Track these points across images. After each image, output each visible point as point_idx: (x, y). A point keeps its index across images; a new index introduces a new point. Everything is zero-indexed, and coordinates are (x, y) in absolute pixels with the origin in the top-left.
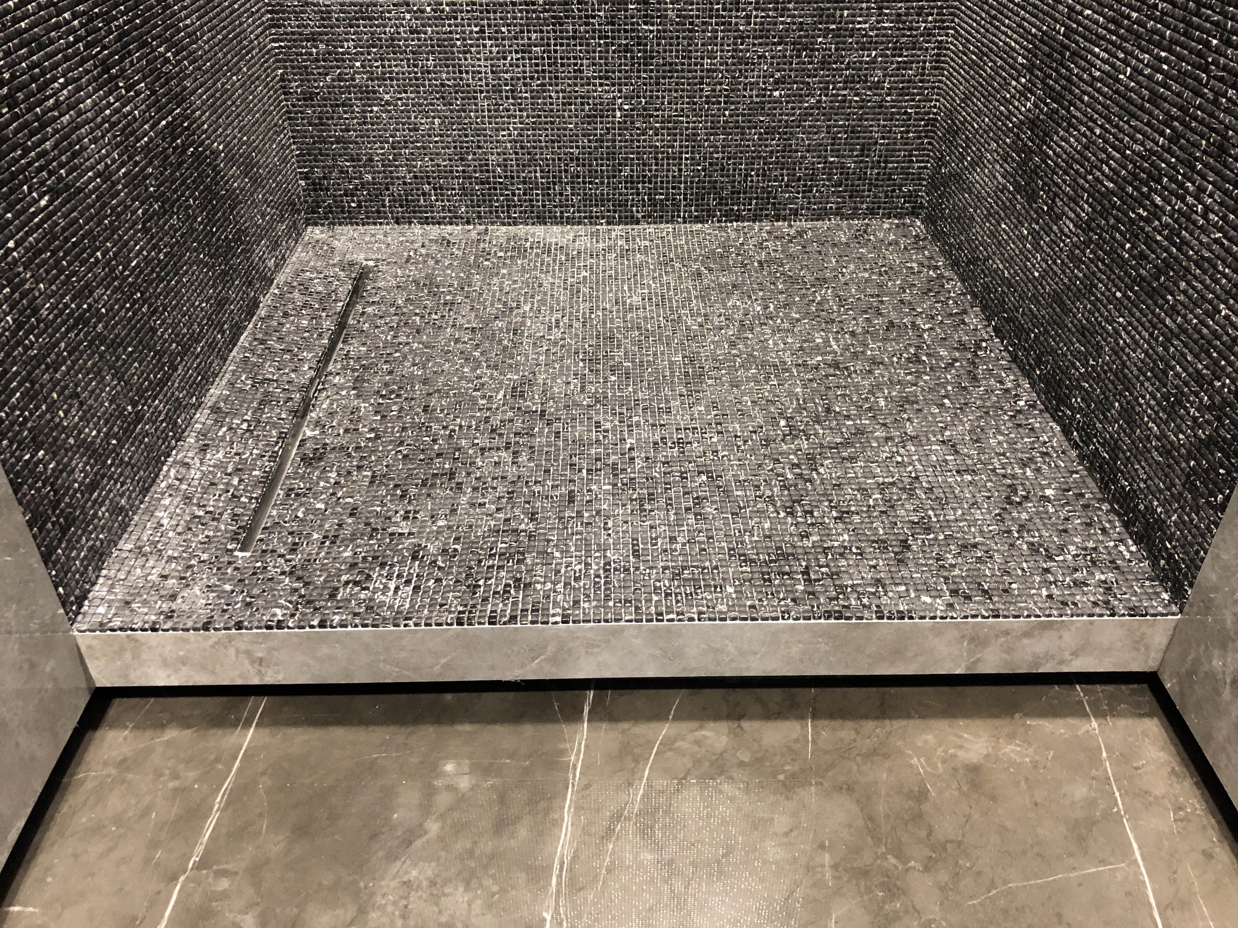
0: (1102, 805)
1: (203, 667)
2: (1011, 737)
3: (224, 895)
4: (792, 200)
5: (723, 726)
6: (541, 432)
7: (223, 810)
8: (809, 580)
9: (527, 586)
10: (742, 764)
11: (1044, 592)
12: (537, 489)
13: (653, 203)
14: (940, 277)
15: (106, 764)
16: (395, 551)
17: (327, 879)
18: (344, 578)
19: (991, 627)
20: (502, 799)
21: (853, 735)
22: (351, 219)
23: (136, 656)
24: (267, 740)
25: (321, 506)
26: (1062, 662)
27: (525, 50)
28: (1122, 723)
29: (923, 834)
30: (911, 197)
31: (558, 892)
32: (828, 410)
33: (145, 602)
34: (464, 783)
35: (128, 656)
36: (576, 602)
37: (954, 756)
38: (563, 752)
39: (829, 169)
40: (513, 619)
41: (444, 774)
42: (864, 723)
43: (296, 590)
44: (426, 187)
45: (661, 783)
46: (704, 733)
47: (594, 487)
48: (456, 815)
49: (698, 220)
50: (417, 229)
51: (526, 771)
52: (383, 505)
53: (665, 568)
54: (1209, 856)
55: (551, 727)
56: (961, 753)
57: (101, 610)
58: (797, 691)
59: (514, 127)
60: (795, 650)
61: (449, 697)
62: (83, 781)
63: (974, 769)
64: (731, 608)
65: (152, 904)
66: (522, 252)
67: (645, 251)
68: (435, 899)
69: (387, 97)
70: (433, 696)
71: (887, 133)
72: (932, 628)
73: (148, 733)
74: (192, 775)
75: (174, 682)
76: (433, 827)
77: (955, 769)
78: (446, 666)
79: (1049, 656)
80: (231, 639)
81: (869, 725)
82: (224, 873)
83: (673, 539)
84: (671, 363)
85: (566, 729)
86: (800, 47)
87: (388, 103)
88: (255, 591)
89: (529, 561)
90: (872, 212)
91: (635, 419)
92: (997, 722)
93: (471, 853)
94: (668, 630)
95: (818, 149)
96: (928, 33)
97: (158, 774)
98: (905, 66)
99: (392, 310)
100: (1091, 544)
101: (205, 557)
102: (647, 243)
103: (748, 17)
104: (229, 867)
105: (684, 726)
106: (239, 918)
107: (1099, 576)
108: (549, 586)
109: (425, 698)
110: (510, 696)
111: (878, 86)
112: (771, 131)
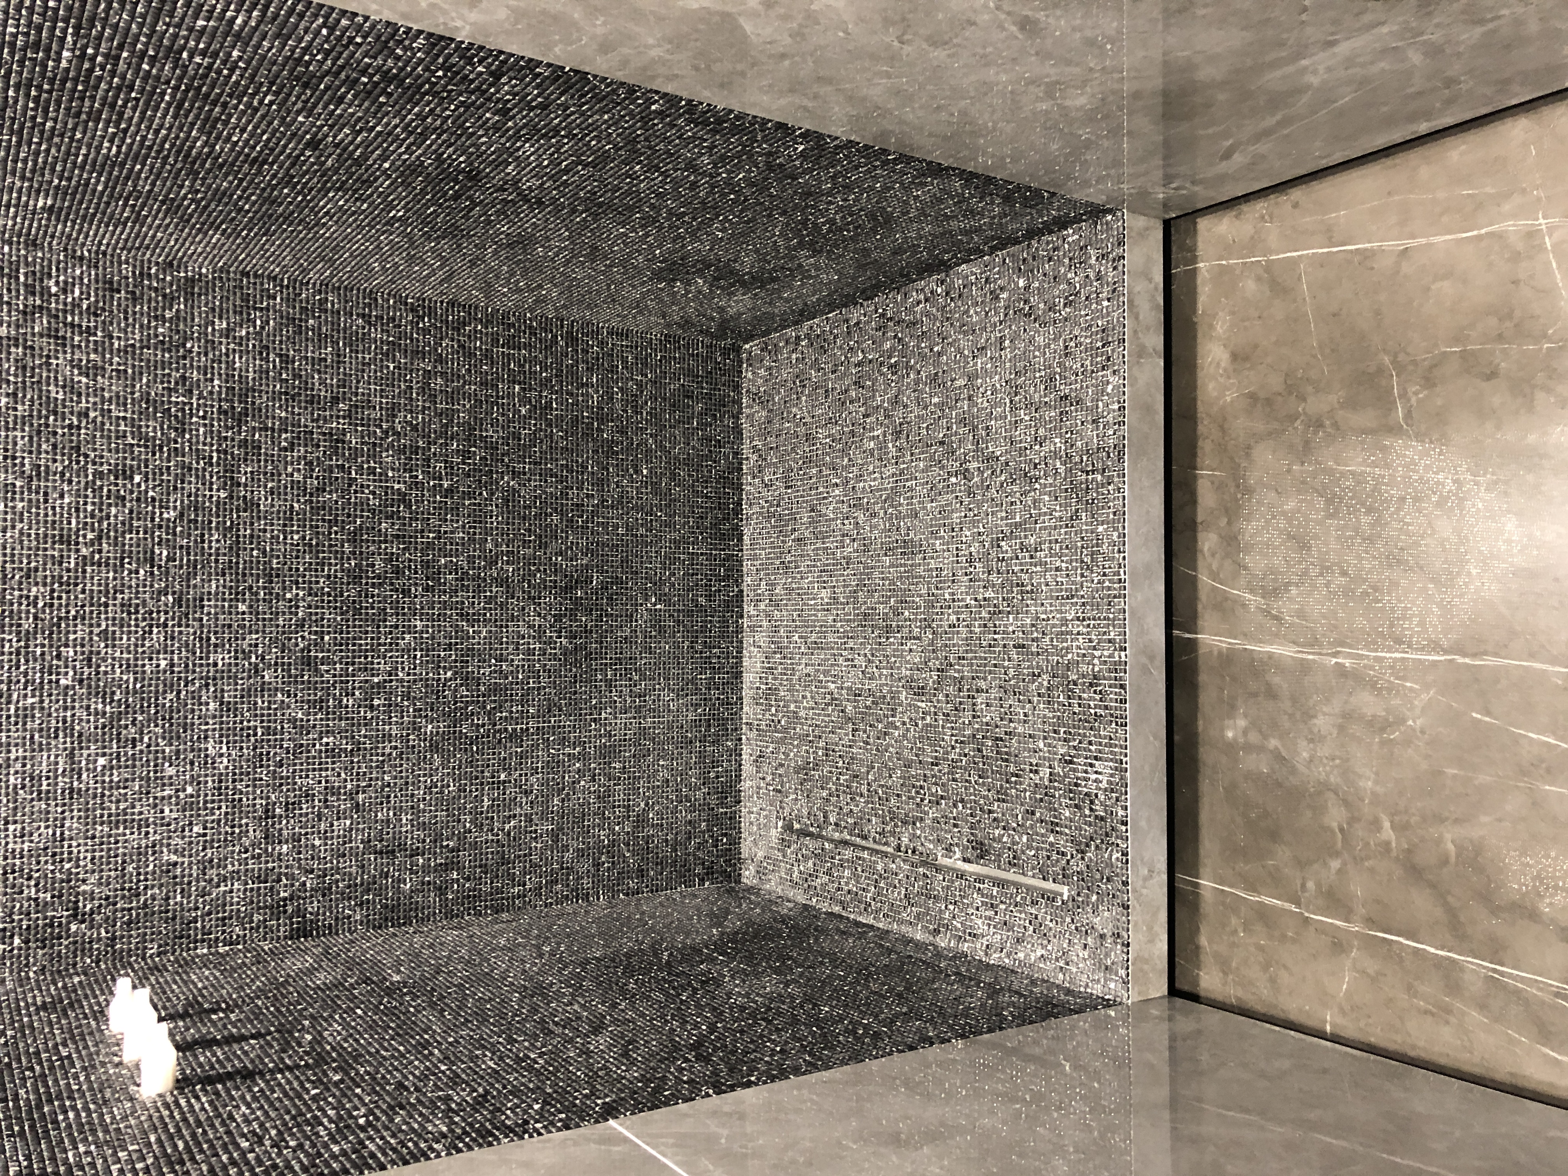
0: (1260, 271)
1: (1155, 914)
2: (1211, 327)
3: (1318, 885)
4: (726, 457)
5: (1201, 536)
6: (958, 671)
7: (1260, 894)
8: (1093, 472)
9: (1095, 677)
10: (1229, 523)
11: (1105, 303)
12: (1011, 672)
13: (727, 577)
14: (808, 336)
15: (1225, 984)
16: (1066, 776)
17: (1309, 814)
18: (1087, 812)
19: (1131, 344)
20: (1255, 695)
21: (1208, 441)
22: (735, 842)
23: (1147, 961)
24: (1208, 870)
25: (1025, 838)
26: (1156, 289)
27: (609, 684)
28: (1200, 245)
29: (1280, 398)
30: (725, 353)
31: (1320, 654)
32: (942, 443)
33: (1107, 955)
34: (1242, 723)
35: (1146, 967)
36: (1110, 641)
37: (1225, 370)
38: (1220, 653)
39: (703, 426)
40: (1122, 687)
41: (1235, 739)
42: (1199, 433)
43: (1097, 847)
44: (712, 775)
45: (1243, 582)
46: (1206, 549)
47: (1011, 629)
48: (1264, 727)
49: (740, 539)
50: (746, 785)
51: (1234, 679)
52: (1025, 790)
53: (1082, 575)
54: (1296, 205)
55: (1201, 662)
56: (1223, 364)
57: (1112, 985)
58: (1174, 479)
59: (667, 696)
60: (1146, 483)
61: (1176, 738)
62: (1238, 999)
63: (1235, 357)
64: (1115, 529)
65: (1323, 932)
66: (772, 691)
67: (772, 585)
68: (1322, 739)
69: (642, 805)
70: (1176, 749)
71: (675, 377)
72: (1131, 385)
73: (1202, 957)
74: (1234, 921)
75: (1165, 937)
76: (1273, 743)
77: (1235, 370)
78: (1155, 738)
79: (1153, 298)
80: (1135, 891)
81: (1201, 429)
82: (1303, 886)
83: (1057, 569)
84: (892, 565)
85: (1202, 651)
86: (610, 453)
87: (647, 804)
88: (1098, 876)
89: (1075, 677)
90: (737, 387)
91: (947, 596)
92: (1200, 335)
93: (1291, 716)
94: (1132, 574)
95: (688, 435)
96: (602, 344)
97: (1233, 945)
98: (625, 361)
99: (834, 799)
100: (1067, 261)
101: (1068, 920)
102: (763, 583)
103: (588, 496)
104: (1299, 883)
105: (1201, 564)
106: (1333, 871)
107: (1093, 261)
108: (1096, 661)
109: (1177, 755)
110: (1176, 692)
111: (639, 384)
112: (673, 476)
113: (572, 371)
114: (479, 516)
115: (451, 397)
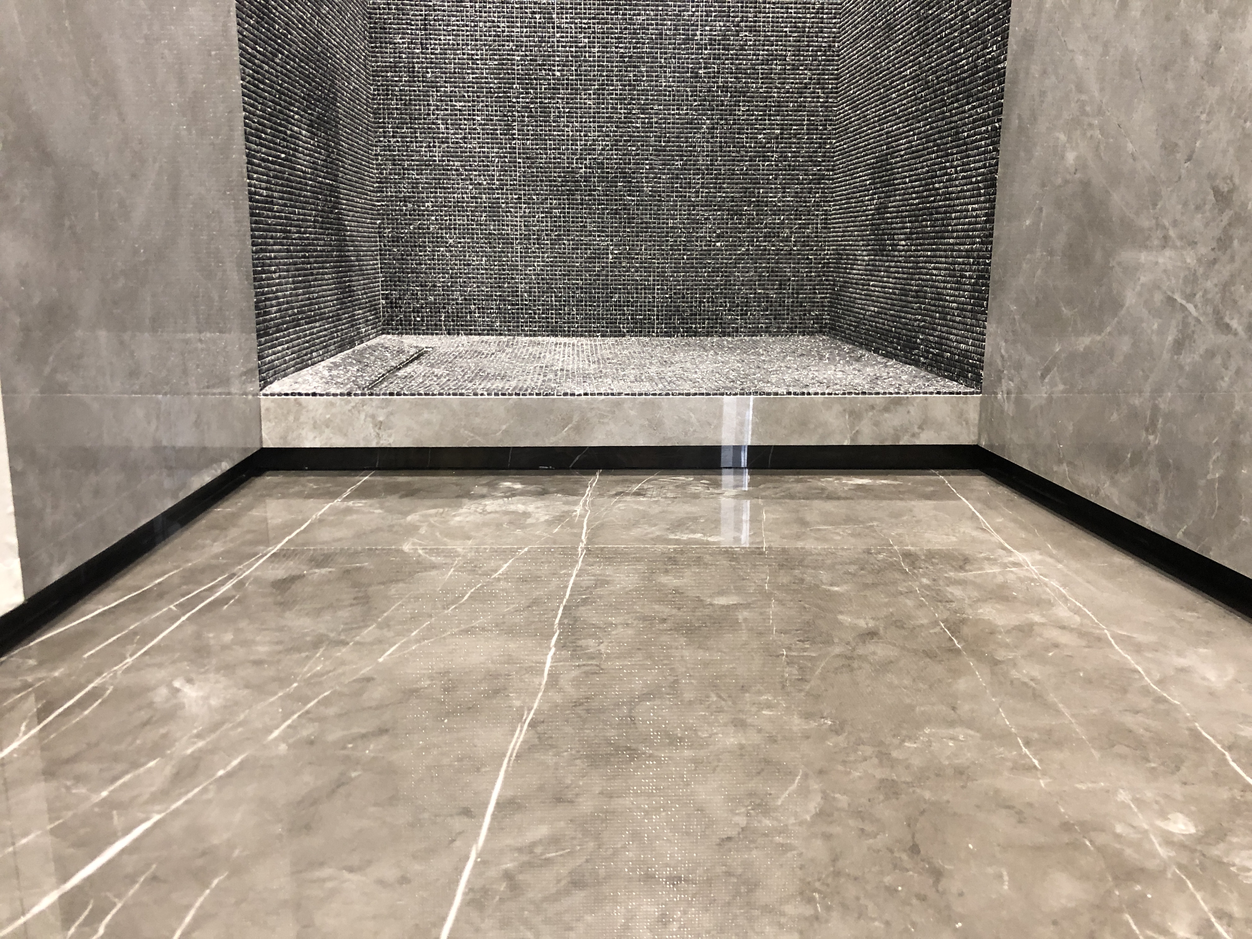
1: (340, 430)
4: (734, 321)
13: (635, 321)
22: (415, 330)
27: (548, 211)
30: (818, 319)
39: (758, 298)
44: (473, 307)
49: (667, 334)
50: (463, 339)
59: (538, 264)
69: (451, 241)
71: (796, 272)
86: (733, 213)
87: (451, 245)
90: (791, 331)
95: (750, 283)
96: (817, 205)
98: (804, 226)
103: (697, 192)
111: (787, 240)
112: (716, 270)
113: (794, 179)
114: (678, 99)
115: (767, 76)
